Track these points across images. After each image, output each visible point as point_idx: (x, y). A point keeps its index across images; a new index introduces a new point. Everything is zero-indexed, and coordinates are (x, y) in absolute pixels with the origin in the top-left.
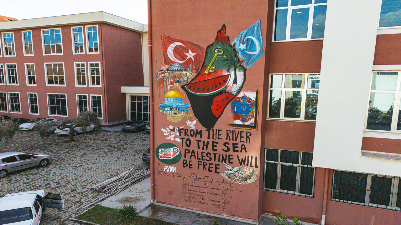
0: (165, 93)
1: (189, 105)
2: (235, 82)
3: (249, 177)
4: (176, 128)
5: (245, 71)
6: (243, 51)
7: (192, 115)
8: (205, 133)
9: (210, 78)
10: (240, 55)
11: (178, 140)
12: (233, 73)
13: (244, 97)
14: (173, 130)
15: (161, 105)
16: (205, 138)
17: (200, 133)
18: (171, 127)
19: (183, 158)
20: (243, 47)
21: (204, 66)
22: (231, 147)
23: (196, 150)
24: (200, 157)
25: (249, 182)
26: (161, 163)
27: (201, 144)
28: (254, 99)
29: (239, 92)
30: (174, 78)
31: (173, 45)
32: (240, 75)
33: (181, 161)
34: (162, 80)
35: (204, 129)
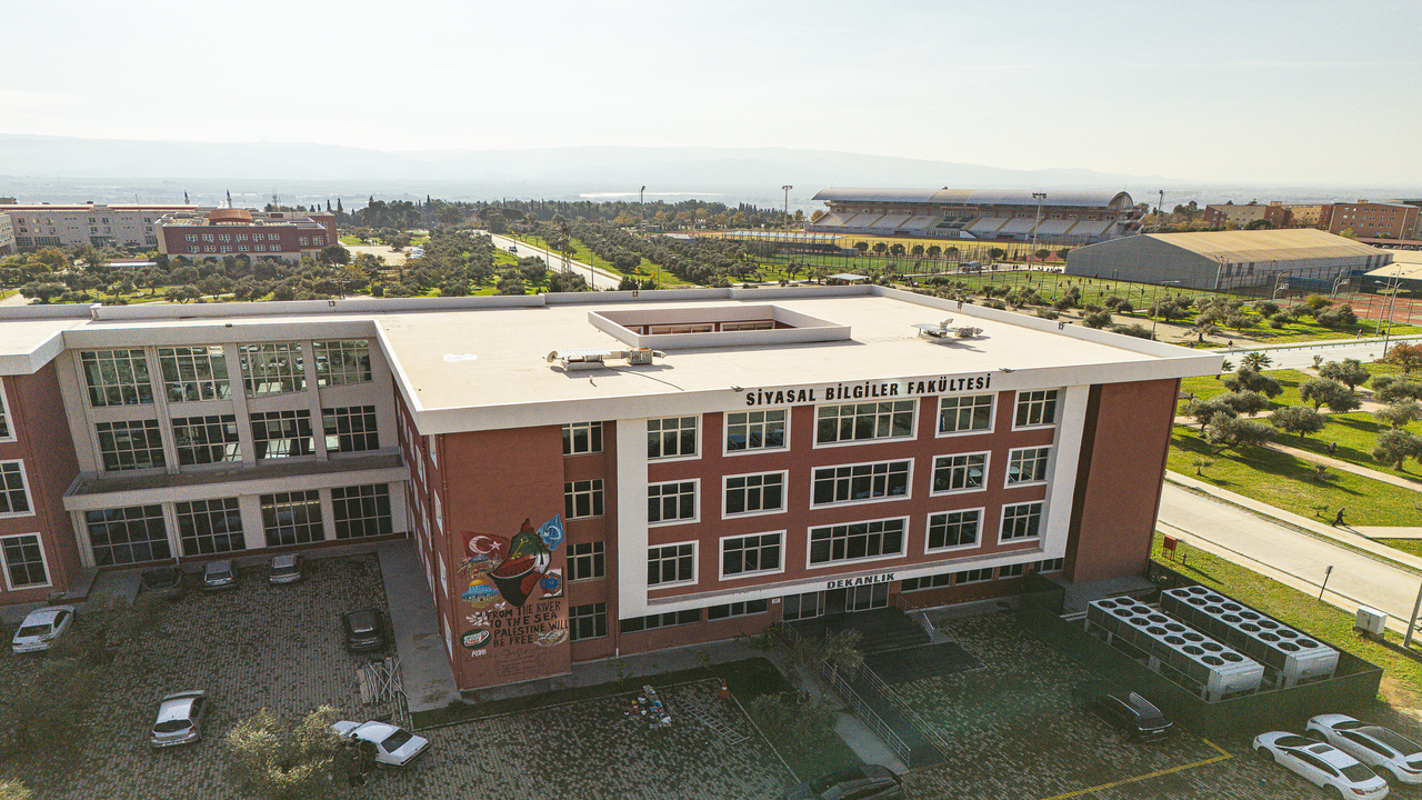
0: (468, 583)
1: (496, 590)
2: (542, 562)
3: (561, 637)
4: (484, 613)
5: (550, 553)
6: (547, 538)
9: (518, 562)
11: (487, 623)
12: (539, 556)
13: (552, 574)
14: (481, 615)
15: (464, 595)
16: (515, 615)
17: (511, 612)
19: (493, 639)
20: (546, 534)
21: (511, 553)
22: (542, 617)
24: (512, 633)
27: (512, 622)
28: (560, 574)
30: (478, 568)
32: (546, 557)
35: (514, 608)
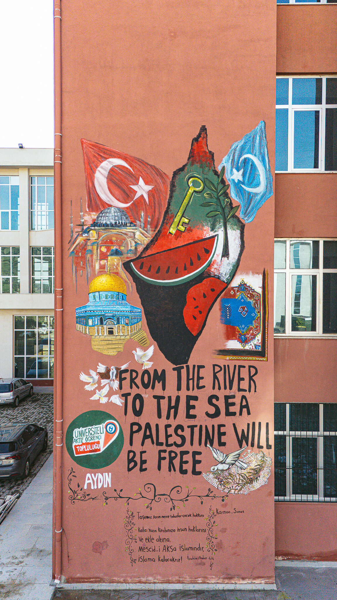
0: (89, 281)
1: (140, 310)
2: (226, 253)
3: (257, 472)
4: (113, 371)
5: (242, 228)
6: (238, 185)
7: (146, 333)
8: (171, 377)
9: (181, 243)
10: (233, 194)
11: (117, 400)
12: (221, 233)
13: (243, 287)
14: (105, 375)
15: (80, 312)
16: (171, 390)
18: (102, 369)
19: (126, 447)
20: (237, 176)
21: (168, 217)
22: (221, 404)
23: (154, 421)
25: (257, 485)
26: (78, 468)
27: (164, 404)
28: (260, 291)
29: (233, 275)
30: (108, 242)
31: (107, 165)
32: (234, 235)
33: (123, 457)
34: (83, 248)
35: (169, 366)
